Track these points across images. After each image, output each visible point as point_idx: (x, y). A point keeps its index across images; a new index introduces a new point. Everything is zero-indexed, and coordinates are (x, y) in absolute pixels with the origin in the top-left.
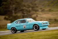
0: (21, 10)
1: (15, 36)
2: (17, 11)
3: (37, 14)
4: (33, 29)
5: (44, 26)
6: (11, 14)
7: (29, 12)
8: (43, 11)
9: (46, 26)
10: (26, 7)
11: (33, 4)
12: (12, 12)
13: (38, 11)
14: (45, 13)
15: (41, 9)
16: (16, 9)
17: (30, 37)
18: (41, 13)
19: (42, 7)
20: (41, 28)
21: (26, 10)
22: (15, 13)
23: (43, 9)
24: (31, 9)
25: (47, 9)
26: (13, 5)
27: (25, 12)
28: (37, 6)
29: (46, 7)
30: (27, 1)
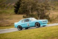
0: (36, 10)
1: (32, 31)
2: (33, 10)
3: (50, 12)
4: (35, 26)
5: (44, 23)
6: (28, 13)
7: (43, 11)
8: (54, 9)
9: (45, 23)
10: (40, 7)
11: (46, 4)
12: (29, 11)
13: (50, 9)
14: (56, 11)
15: (53, 8)
16: (32, 9)
17: (44, 31)
18: (52, 11)
19: (53, 6)
20: (41, 25)
21: (41, 9)
22: (32, 12)
23: (54, 8)
24: (44, 8)
25: (57, 8)
26: (29, 6)
27: (39, 11)
28: (49, 5)
29: (57, 6)
30: (41, 2)
